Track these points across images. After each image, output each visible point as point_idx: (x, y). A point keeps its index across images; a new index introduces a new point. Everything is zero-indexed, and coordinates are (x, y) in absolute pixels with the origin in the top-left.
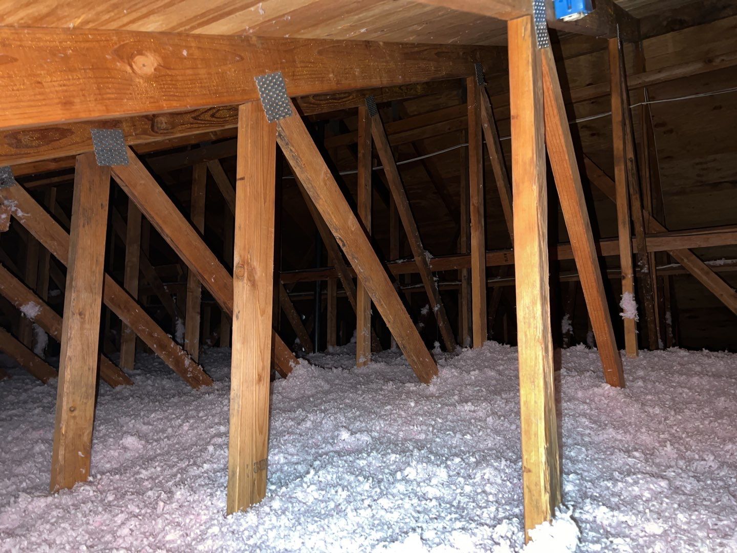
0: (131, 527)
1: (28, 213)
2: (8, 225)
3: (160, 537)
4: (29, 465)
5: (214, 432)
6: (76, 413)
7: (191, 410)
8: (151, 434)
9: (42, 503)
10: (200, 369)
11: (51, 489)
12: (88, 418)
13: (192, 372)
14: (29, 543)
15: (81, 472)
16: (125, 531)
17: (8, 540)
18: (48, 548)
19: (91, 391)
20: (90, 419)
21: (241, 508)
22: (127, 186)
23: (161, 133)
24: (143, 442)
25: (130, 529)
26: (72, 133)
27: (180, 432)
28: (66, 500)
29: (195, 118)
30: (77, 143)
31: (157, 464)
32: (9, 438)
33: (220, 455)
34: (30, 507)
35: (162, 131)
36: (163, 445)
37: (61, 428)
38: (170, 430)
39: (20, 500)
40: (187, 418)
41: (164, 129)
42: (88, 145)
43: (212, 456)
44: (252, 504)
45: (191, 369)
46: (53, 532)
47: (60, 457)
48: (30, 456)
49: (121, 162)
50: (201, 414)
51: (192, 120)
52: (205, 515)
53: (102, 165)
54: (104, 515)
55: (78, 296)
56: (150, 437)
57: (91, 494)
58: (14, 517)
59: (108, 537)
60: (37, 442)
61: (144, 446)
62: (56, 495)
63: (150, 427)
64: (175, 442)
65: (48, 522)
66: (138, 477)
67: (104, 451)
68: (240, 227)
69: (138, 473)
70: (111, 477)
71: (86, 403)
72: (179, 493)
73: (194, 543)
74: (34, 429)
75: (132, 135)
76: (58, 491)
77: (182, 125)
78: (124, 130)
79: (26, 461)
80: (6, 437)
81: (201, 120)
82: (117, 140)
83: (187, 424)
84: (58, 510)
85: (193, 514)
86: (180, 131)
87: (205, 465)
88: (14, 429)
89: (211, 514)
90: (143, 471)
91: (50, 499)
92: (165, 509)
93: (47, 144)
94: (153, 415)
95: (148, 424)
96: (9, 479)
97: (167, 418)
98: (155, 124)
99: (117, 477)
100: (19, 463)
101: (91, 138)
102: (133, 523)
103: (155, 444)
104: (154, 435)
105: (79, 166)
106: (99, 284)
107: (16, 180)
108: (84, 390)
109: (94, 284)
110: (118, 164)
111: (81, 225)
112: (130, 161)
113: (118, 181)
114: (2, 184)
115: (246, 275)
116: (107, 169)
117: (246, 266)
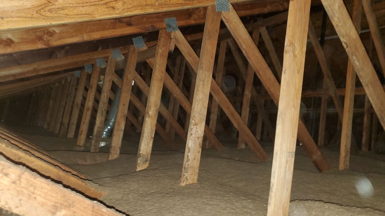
105: (208, 12)
106: (212, 68)
107: (179, 28)
108: (201, 116)
109: (210, 68)
110: (225, 11)
111: (207, 39)
112: (231, 10)
113: (224, 20)
114: (173, 29)
115: (291, 50)
116: (220, 13)
117: (291, 45)
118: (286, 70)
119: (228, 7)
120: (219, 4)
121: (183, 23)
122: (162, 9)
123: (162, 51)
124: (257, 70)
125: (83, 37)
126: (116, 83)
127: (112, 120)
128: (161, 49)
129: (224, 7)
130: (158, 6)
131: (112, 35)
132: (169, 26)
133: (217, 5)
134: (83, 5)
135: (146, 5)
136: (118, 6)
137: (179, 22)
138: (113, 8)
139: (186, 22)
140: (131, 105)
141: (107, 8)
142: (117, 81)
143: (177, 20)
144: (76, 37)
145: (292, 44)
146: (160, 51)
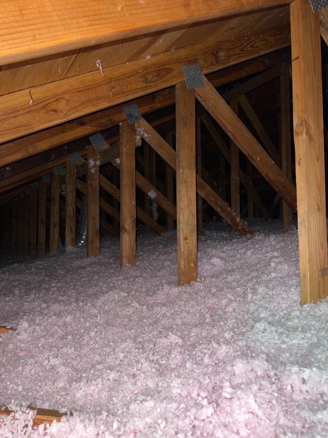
0: (234, 307)
1: (149, 135)
2: (141, 142)
3: (256, 314)
4: (164, 271)
5: (270, 256)
6: (188, 241)
7: (249, 244)
8: (227, 258)
9: (176, 290)
10: (246, 224)
11: (179, 284)
12: (194, 244)
13: (241, 226)
14: (174, 311)
15: (193, 275)
16: (230, 309)
17: (164, 308)
18: (186, 314)
19: (194, 228)
20: (195, 245)
21: (313, 301)
22: (204, 101)
23: (222, 63)
24: (224, 262)
25: (233, 308)
26: (173, 70)
27: (246, 257)
28: (188, 289)
29: (241, 50)
30: (176, 76)
31: (236, 273)
32: (151, 259)
33: (282, 268)
34: (170, 292)
35: (222, 62)
36: (237, 264)
37: (181, 249)
38: (238, 256)
39: (165, 288)
40: (248, 249)
41: (223, 61)
42: (181, 77)
43: (275, 269)
44: (320, 299)
45: (240, 224)
46: (187, 306)
47: (182, 266)
48: (163, 267)
49: (200, 85)
50: (257, 246)
51: (239, 52)
52: (284, 303)
53: (190, 88)
54: (213, 299)
55: (183, 172)
56: (227, 260)
57: (202, 288)
58: (163, 297)
59: (220, 311)
60: (165, 260)
61: (225, 264)
62: (183, 287)
63: (225, 254)
64: (243, 262)
65: (182, 300)
66: (226, 280)
67: (202, 266)
68: (297, 96)
69: (226, 278)
70: (211, 280)
71: (192, 235)
72: (261, 289)
73: (283, 320)
74: (162, 255)
75: (205, 67)
76: (183, 285)
77: (233, 56)
78: (200, 64)
79: (162, 269)
80: (149, 259)
81: (245, 51)
82: (197, 71)
83: (250, 252)
84: (187, 295)
85: (275, 302)
86: (233, 60)
87: (272, 274)
88: (152, 255)
89: (289, 303)
90: (230, 277)
91: (180, 288)
92: (253, 298)
93: (161, 79)
94: (225, 248)
95: (223, 252)
96: (156, 278)
97: (234, 249)
98: (218, 58)
99: (214, 279)
100: (159, 271)
101: (182, 72)
102: (234, 304)
103: (231, 263)
104: (229, 258)
105: (178, 91)
106: (194, 164)
107: (142, 116)
108: (191, 227)
109: (191, 164)
110: (199, 87)
111: (182, 128)
112: (205, 84)
113: (199, 98)
114: (136, 119)
115: (304, 131)
116: (193, 91)
117: (304, 124)
118: (300, 159)
119: (201, 81)
120: (189, 79)
121: (146, 109)
122: (119, 99)
123: (127, 149)
124: (249, 155)
125: (28, 151)
126: (81, 190)
127: (85, 234)
128: (126, 147)
129: (197, 81)
130: (113, 96)
131: (63, 140)
132: (131, 116)
133: (187, 81)
134: (15, 115)
135: (97, 99)
136: (61, 108)
137: (142, 108)
138: (55, 111)
139: (150, 107)
140: (103, 213)
141: (48, 112)
142: (81, 188)
143: (139, 108)
144: (19, 152)
145: (304, 122)
146: (125, 149)
